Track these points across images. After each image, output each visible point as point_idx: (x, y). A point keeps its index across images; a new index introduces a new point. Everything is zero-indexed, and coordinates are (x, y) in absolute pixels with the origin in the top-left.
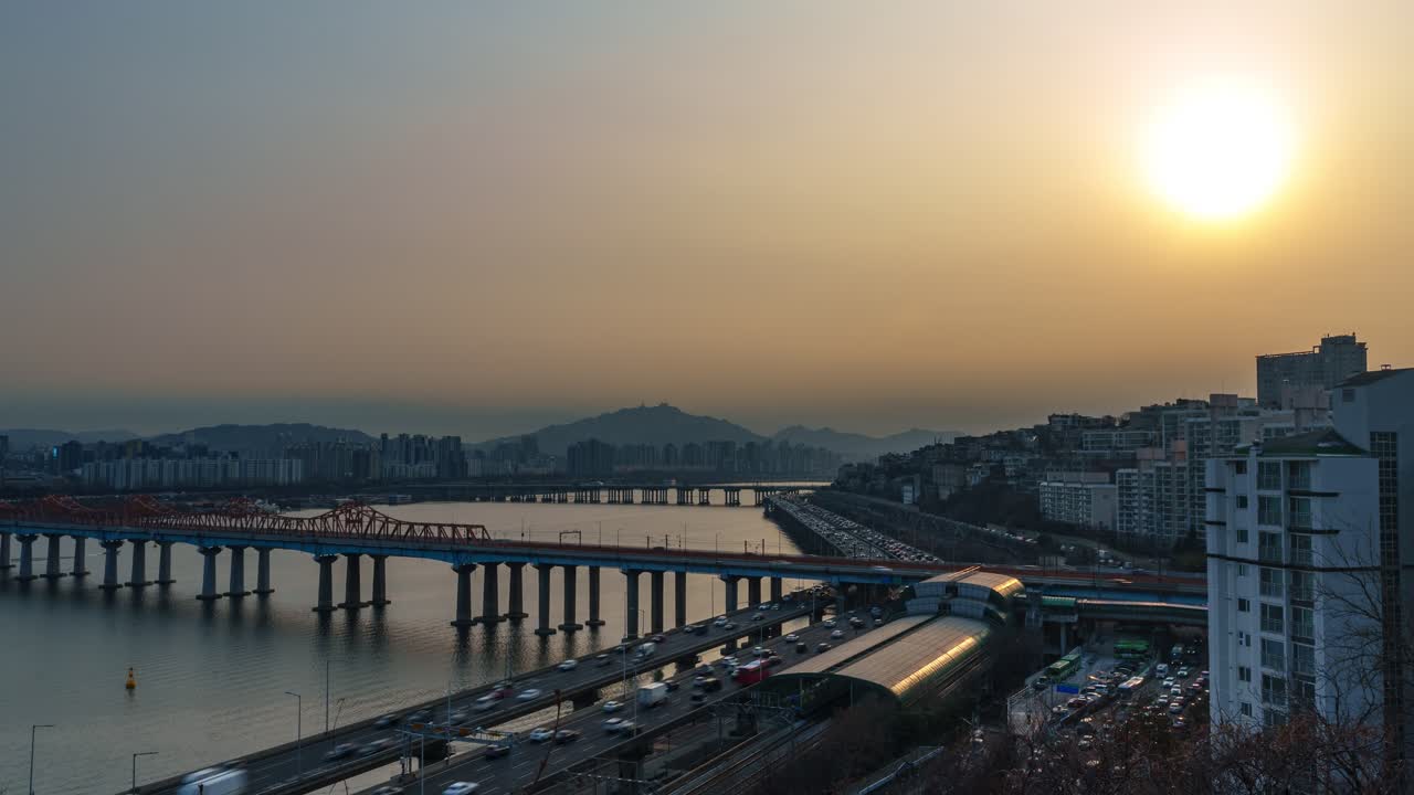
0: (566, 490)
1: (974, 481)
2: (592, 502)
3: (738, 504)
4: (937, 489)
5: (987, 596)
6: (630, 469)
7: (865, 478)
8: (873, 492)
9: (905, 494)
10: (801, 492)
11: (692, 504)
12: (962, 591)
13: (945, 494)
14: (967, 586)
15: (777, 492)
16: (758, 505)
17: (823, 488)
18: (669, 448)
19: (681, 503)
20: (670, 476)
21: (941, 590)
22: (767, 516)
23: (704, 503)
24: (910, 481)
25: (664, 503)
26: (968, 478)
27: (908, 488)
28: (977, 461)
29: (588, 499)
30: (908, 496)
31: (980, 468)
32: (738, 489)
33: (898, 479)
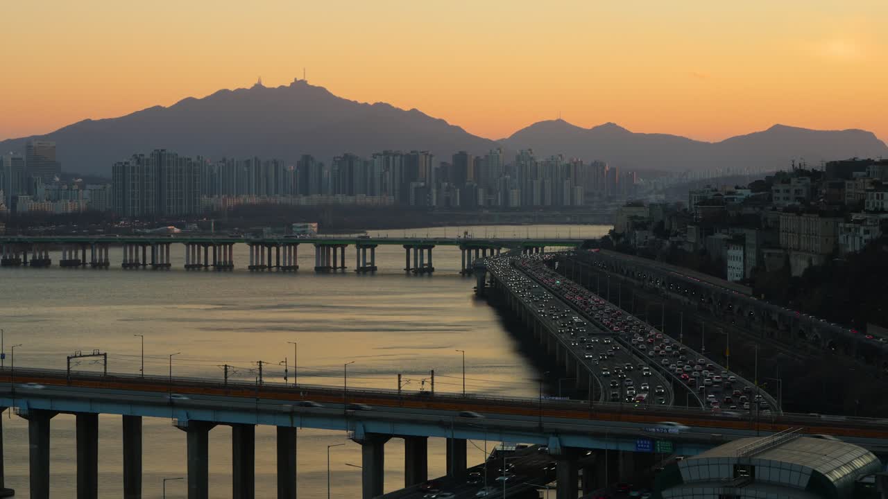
0: (105, 245)
1: (852, 243)
2: (156, 267)
3: (430, 270)
4: (788, 258)
5: (804, 483)
6: (231, 202)
7: (661, 231)
8: (675, 257)
9: (730, 263)
10: (547, 249)
11: (343, 271)
12: (762, 474)
13: (800, 266)
14: (770, 465)
15: (503, 251)
16: (466, 273)
17: (589, 243)
18: (305, 164)
19: (322, 270)
20: (307, 214)
21: (726, 473)
22: (482, 296)
23: (367, 270)
24: (739, 241)
25: (291, 270)
26: (841, 239)
27: (735, 253)
28: (858, 211)
29: (149, 261)
30: (736, 265)
31: (860, 222)
32: (429, 244)
33: (720, 236)
